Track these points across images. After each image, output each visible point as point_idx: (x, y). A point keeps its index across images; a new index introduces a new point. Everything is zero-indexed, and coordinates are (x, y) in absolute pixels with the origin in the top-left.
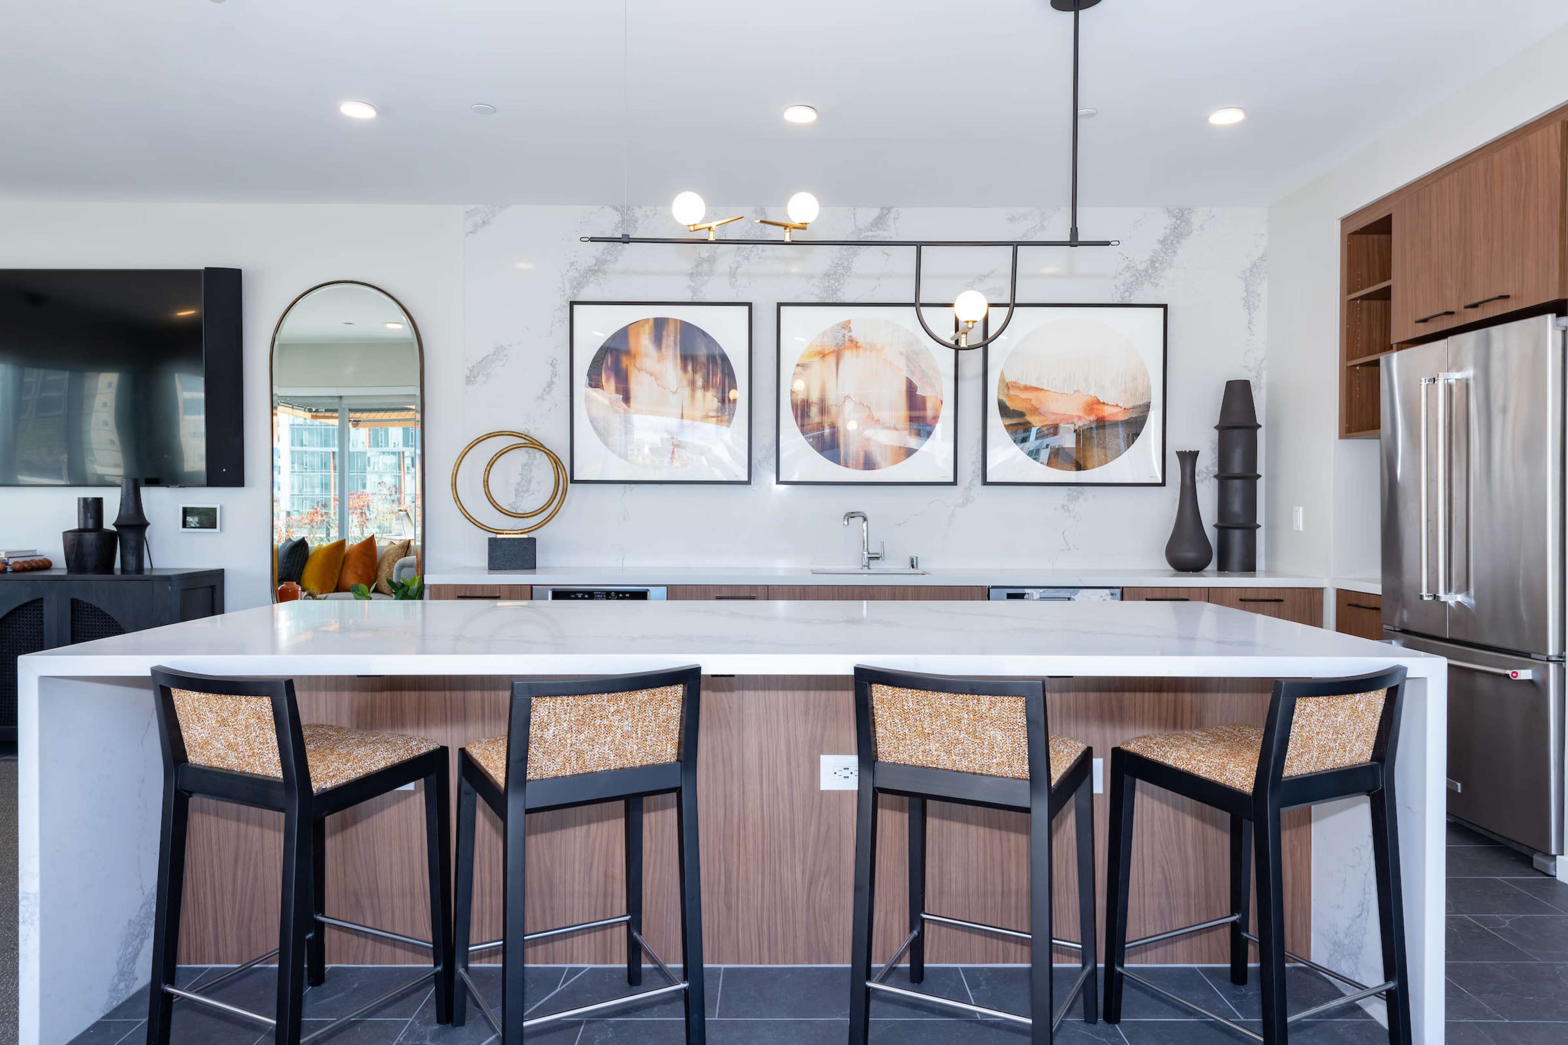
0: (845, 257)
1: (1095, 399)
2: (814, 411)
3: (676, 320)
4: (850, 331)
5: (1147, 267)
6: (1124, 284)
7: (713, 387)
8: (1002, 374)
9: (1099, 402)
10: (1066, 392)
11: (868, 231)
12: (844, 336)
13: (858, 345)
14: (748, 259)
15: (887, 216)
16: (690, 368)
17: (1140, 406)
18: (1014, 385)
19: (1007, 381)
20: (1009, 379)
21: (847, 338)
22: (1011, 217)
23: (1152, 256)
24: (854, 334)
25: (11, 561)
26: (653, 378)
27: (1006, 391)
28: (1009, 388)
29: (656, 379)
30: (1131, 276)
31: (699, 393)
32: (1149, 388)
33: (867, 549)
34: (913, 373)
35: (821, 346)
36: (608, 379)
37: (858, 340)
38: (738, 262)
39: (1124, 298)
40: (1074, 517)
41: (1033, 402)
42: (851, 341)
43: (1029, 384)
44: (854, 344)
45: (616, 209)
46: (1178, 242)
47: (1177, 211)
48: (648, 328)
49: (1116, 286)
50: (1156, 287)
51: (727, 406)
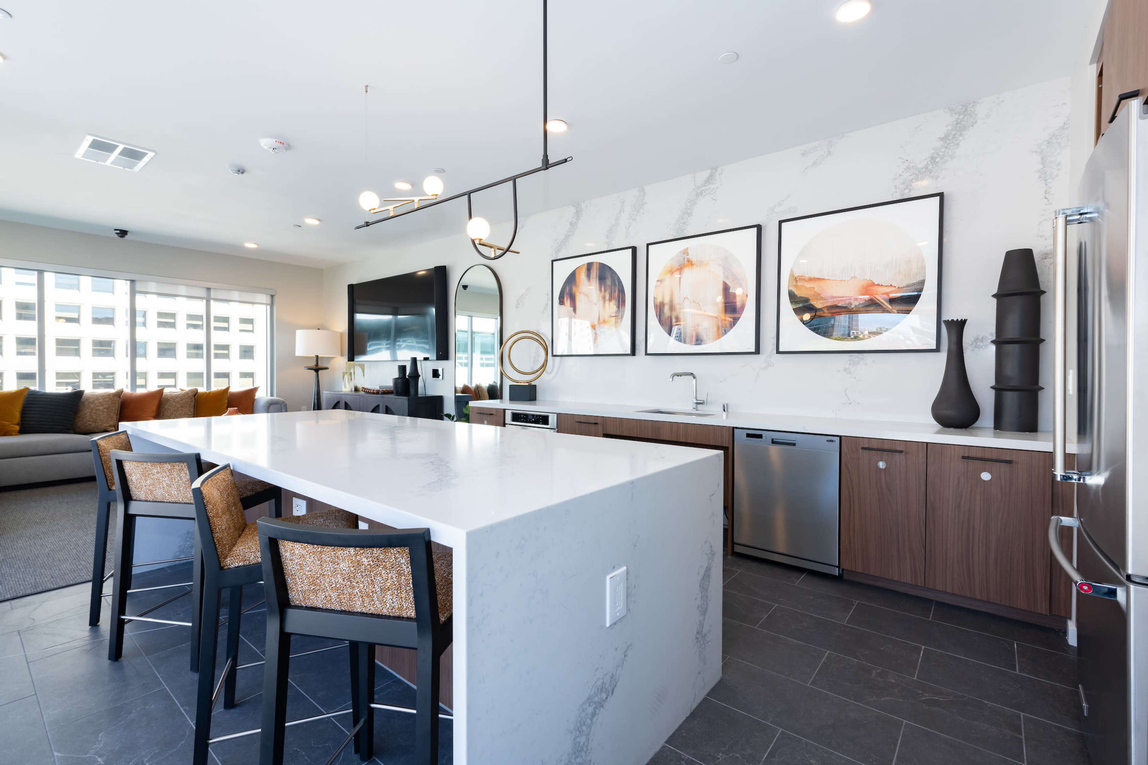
0: (689, 207)
1: (870, 282)
2: (666, 309)
3: (597, 262)
4: (688, 255)
5: (928, 164)
6: (903, 183)
7: (614, 299)
8: (792, 270)
9: (873, 284)
10: (844, 279)
11: (703, 186)
12: (684, 259)
13: (693, 263)
14: (635, 220)
15: (715, 174)
16: (603, 289)
17: (914, 284)
18: (801, 278)
19: (795, 276)
20: (797, 274)
21: (686, 259)
22: (803, 152)
23: (933, 154)
24: (690, 257)
25: (381, 390)
26: (586, 297)
27: (794, 283)
28: (797, 281)
29: (588, 297)
30: (911, 175)
31: (607, 303)
32: (923, 268)
33: (696, 397)
34: (727, 278)
35: (671, 267)
36: (567, 299)
37: (692, 260)
38: (630, 223)
39: (903, 195)
40: (855, 378)
41: (816, 290)
42: (688, 261)
43: (813, 276)
44: (690, 263)
45: (574, 206)
46: (961, 135)
47: (960, 107)
48: (584, 269)
49: (895, 186)
50: (936, 179)
51: (620, 309)
